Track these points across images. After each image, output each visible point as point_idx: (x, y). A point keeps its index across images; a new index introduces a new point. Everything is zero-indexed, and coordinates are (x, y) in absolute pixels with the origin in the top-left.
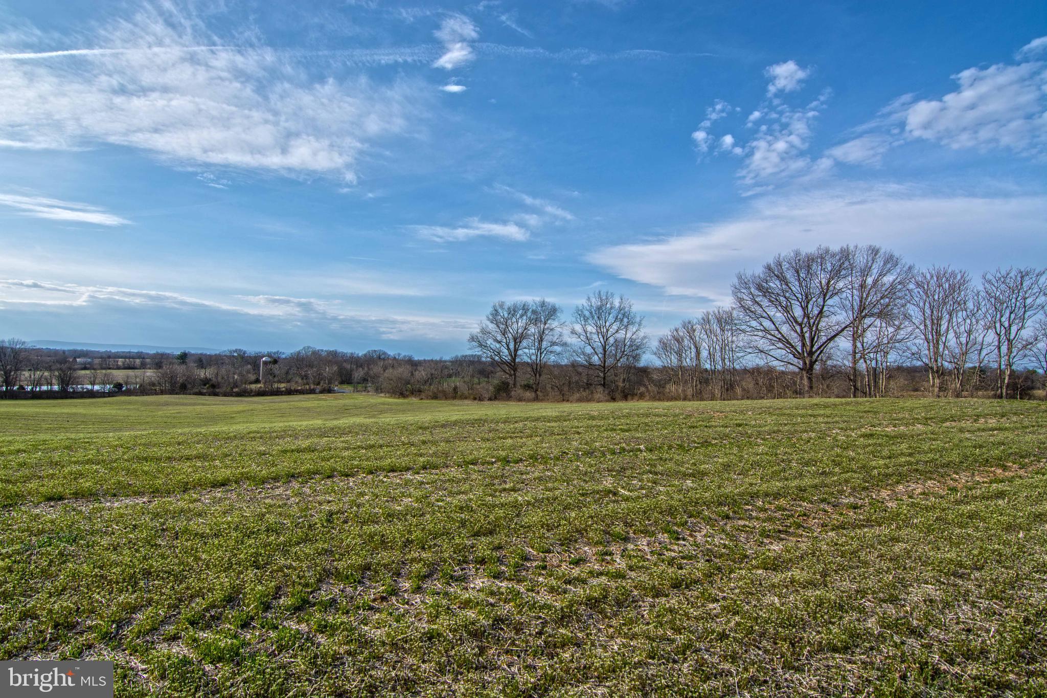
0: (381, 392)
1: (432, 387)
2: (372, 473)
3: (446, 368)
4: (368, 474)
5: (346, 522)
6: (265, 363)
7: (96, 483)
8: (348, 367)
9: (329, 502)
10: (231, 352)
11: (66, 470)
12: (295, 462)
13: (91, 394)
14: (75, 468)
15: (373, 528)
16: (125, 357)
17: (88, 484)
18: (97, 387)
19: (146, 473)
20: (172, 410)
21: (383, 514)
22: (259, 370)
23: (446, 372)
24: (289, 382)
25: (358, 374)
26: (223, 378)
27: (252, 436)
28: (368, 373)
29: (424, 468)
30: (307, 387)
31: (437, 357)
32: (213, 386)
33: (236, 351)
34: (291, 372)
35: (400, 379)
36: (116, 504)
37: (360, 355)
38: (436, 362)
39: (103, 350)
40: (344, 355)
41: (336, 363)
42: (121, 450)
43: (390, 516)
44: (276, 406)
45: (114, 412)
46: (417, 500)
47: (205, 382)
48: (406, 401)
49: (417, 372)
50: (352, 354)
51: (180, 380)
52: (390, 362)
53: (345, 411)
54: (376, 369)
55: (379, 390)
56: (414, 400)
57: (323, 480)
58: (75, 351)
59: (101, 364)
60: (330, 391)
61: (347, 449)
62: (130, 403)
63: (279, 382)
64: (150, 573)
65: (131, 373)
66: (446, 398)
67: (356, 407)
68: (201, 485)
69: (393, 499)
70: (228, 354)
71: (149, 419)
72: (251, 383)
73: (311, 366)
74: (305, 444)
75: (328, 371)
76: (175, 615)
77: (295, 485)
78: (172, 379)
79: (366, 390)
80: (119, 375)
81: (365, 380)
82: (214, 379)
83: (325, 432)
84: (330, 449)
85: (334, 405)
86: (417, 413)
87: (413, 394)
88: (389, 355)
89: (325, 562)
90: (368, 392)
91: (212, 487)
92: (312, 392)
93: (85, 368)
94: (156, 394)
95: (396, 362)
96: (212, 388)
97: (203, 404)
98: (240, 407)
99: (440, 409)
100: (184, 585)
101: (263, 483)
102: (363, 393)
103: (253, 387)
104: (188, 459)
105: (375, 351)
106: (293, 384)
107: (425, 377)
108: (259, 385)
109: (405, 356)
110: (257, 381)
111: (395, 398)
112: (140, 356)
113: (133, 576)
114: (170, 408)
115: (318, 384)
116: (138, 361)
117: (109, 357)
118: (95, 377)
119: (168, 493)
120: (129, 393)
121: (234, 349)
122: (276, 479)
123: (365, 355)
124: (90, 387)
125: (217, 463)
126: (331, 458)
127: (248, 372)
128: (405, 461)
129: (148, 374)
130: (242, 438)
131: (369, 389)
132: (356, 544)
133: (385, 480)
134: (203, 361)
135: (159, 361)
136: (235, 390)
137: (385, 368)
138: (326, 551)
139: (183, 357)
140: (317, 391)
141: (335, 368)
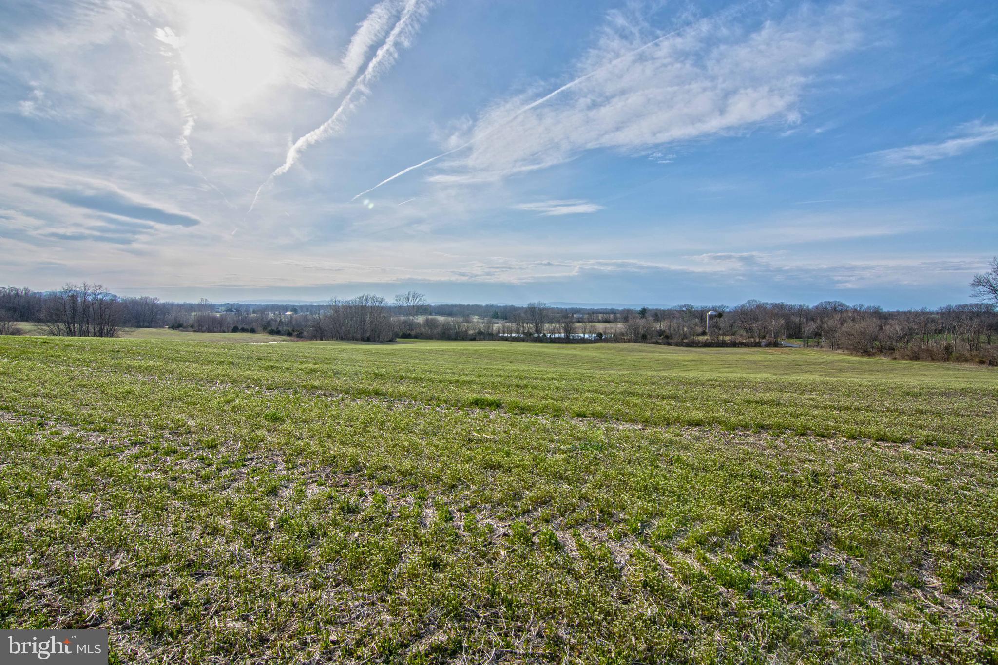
0: (839, 348)
1: (910, 345)
2: (855, 438)
3: (933, 321)
4: (849, 438)
5: (836, 487)
6: (711, 317)
7: (604, 408)
8: (797, 320)
9: (810, 461)
10: (680, 307)
11: (585, 395)
12: (762, 413)
13: (583, 341)
14: (589, 395)
15: (873, 502)
16: (603, 313)
17: (600, 408)
18: (586, 336)
19: (636, 405)
20: (636, 356)
21: (884, 488)
22: (705, 323)
23: (932, 326)
24: (733, 334)
25: (809, 328)
26: (675, 330)
27: (713, 384)
28: (820, 327)
29: (929, 443)
30: (752, 340)
31: (918, 308)
32: (667, 337)
33: (684, 306)
34: (736, 325)
35: (863, 334)
36: (621, 427)
37: (811, 307)
38: (917, 314)
39: (589, 308)
40: (791, 308)
41: (784, 316)
42: (613, 385)
43: (894, 493)
44: (724, 357)
45: (598, 355)
46: (929, 481)
47: (661, 333)
48: (872, 359)
49: (888, 327)
50: (801, 306)
51: (642, 331)
52: (850, 314)
53: (795, 366)
54: (830, 323)
55: (835, 346)
56: (883, 359)
57: (796, 435)
58: (572, 309)
59: (588, 319)
60: (776, 345)
61: (817, 407)
62: (608, 349)
63: (724, 334)
64: (658, 489)
65: (607, 325)
66: (933, 360)
67: (808, 364)
68: (679, 422)
69: (893, 473)
70: (678, 309)
71: (622, 362)
72: (698, 335)
73: (756, 319)
74: (768, 396)
75: (773, 324)
76: (683, 531)
77: (767, 436)
78: (635, 331)
79: (818, 345)
80: (600, 327)
81: (817, 334)
82: (667, 331)
83: (785, 387)
84: (796, 405)
85: (783, 359)
86: (891, 375)
87: (881, 352)
88: (848, 307)
89: (820, 524)
90: (822, 347)
91: (690, 425)
92: (757, 345)
93: (579, 322)
94: (625, 342)
95: (858, 315)
96: (666, 339)
97: (660, 352)
98: (691, 357)
99: (925, 372)
100: (686, 507)
101: (734, 429)
102: (815, 349)
103: (701, 338)
104: (664, 398)
105: (829, 302)
106: (738, 336)
107: (899, 332)
108: (706, 337)
109: (869, 308)
110: (704, 333)
111: (856, 355)
112: (613, 312)
113: (646, 487)
114: (635, 354)
115: (764, 337)
116: (612, 316)
117: (593, 313)
118: (585, 328)
119: (656, 424)
120: (607, 341)
121: (683, 304)
122: (746, 427)
123: (817, 307)
124: (582, 335)
125: (688, 404)
126: (801, 414)
127: (696, 325)
128: (898, 432)
129: (619, 326)
130: (703, 385)
131: (822, 344)
132: (854, 515)
133: (874, 448)
134: (658, 315)
135: (626, 316)
136: (685, 341)
137: (843, 322)
138: (819, 512)
139: (643, 312)
140: (763, 344)
141: (782, 321)
